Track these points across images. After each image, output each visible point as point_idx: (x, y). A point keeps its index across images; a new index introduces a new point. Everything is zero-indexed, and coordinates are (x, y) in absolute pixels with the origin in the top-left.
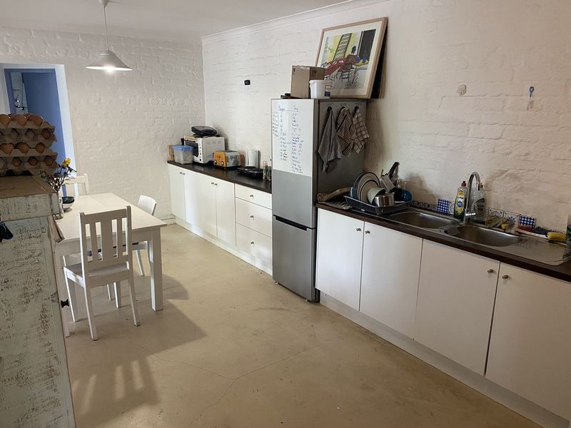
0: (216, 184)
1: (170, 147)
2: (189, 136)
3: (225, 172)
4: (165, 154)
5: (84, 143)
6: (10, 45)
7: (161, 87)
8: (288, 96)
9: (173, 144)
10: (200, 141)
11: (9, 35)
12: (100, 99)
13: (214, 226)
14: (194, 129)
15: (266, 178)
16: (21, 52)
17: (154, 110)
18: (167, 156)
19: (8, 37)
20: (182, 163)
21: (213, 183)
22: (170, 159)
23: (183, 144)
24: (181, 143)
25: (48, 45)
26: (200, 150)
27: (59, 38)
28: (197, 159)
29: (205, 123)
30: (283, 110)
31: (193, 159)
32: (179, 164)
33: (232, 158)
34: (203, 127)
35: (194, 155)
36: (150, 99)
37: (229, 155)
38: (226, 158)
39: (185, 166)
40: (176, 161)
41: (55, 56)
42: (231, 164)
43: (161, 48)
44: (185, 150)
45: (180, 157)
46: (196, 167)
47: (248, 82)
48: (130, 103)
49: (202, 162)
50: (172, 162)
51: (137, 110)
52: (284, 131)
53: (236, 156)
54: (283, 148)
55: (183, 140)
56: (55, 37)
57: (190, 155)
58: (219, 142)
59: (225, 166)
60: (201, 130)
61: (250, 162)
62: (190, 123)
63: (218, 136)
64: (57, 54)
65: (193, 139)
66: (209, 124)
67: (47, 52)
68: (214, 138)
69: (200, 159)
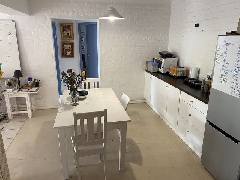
0: (169, 88)
1: (147, 62)
2: (158, 57)
3: (175, 80)
4: (144, 66)
5: (105, 59)
6: (75, 11)
7: (146, 30)
8: (233, 33)
9: (149, 61)
10: (163, 60)
11: (75, 5)
12: (114, 37)
13: (165, 111)
14: (161, 53)
15: (203, 89)
16: (80, 14)
17: (141, 43)
18: (145, 67)
19: (75, 6)
20: (152, 72)
21: (167, 87)
22: (146, 69)
23: (154, 61)
24: (153, 61)
25: (92, 9)
26: (163, 65)
27: (97, 5)
28: (160, 70)
29: (167, 50)
30: (229, 44)
31: (158, 70)
32: (150, 72)
33: (181, 71)
34: (166, 52)
35: (159, 67)
36: (139, 37)
37: (179, 69)
38: (177, 72)
39: (153, 74)
40: (149, 70)
41: (95, 15)
42: (179, 75)
43: (148, 8)
44: (154, 65)
45: (151, 69)
46: (159, 75)
47: (197, 25)
48: (129, 39)
49: (163, 72)
50: (147, 71)
51: (132, 42)
52: (227, 61)
53: (183, 71)
54: (224, 74)
55: (154, 59)
56: (96, 5)
57: (157, 68)
58: (174, 61)
59: (175, 76)
60: (164, 54)
61: (192, 75)
62: (159, 49)
63: (174, 57)
64: (96, 14)
65: (159, 59)
66: (170, 50)
67: (91, 13)
68: (171, 59)
69: (162, 70)
